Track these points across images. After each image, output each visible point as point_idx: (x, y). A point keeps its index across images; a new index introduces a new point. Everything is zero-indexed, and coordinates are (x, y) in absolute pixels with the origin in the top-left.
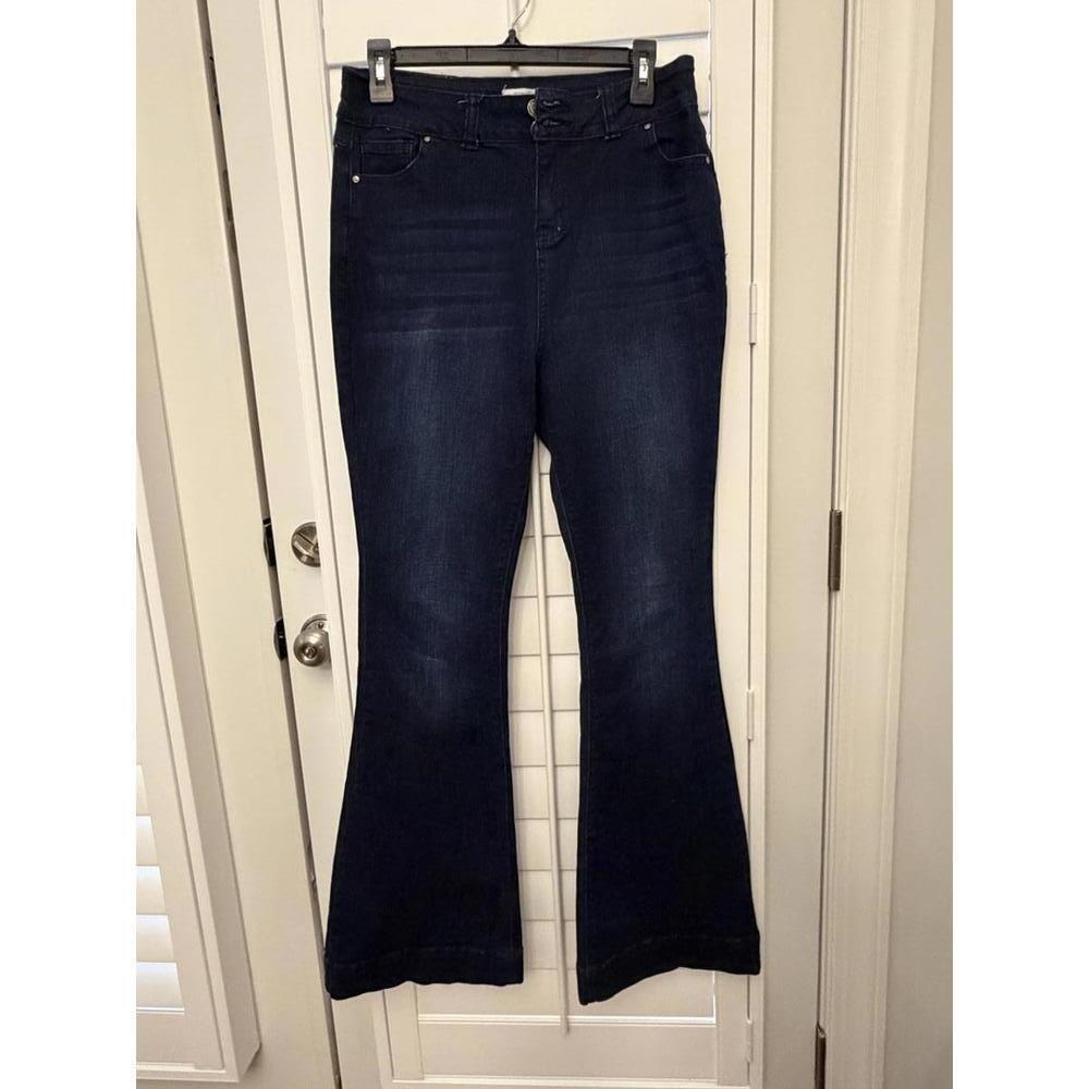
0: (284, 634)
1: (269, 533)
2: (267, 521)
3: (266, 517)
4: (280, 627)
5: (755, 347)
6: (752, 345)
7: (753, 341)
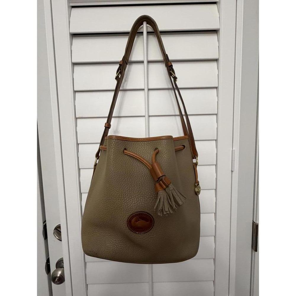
0: (49, 263)
1: (45, 227)
2: (45, 222)
3: (45, 220)
5: (233, 172)
6: (232, 171)
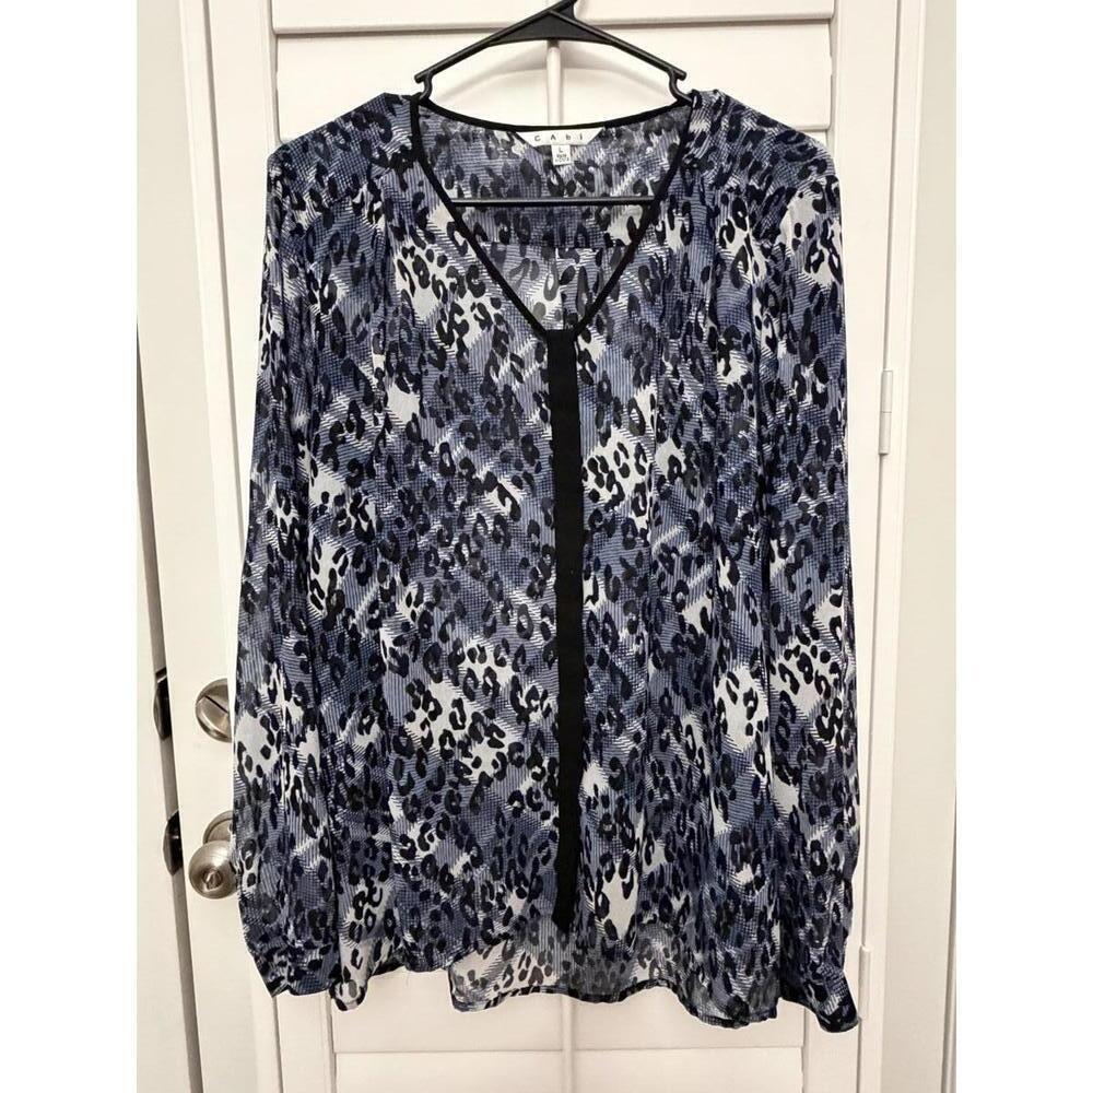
0: (179, 834)
1: (163, 691)
2: (160, 671)
3: (161, 668)
4: (174, 825)
6: (882, 455)
7: (884, 452)
